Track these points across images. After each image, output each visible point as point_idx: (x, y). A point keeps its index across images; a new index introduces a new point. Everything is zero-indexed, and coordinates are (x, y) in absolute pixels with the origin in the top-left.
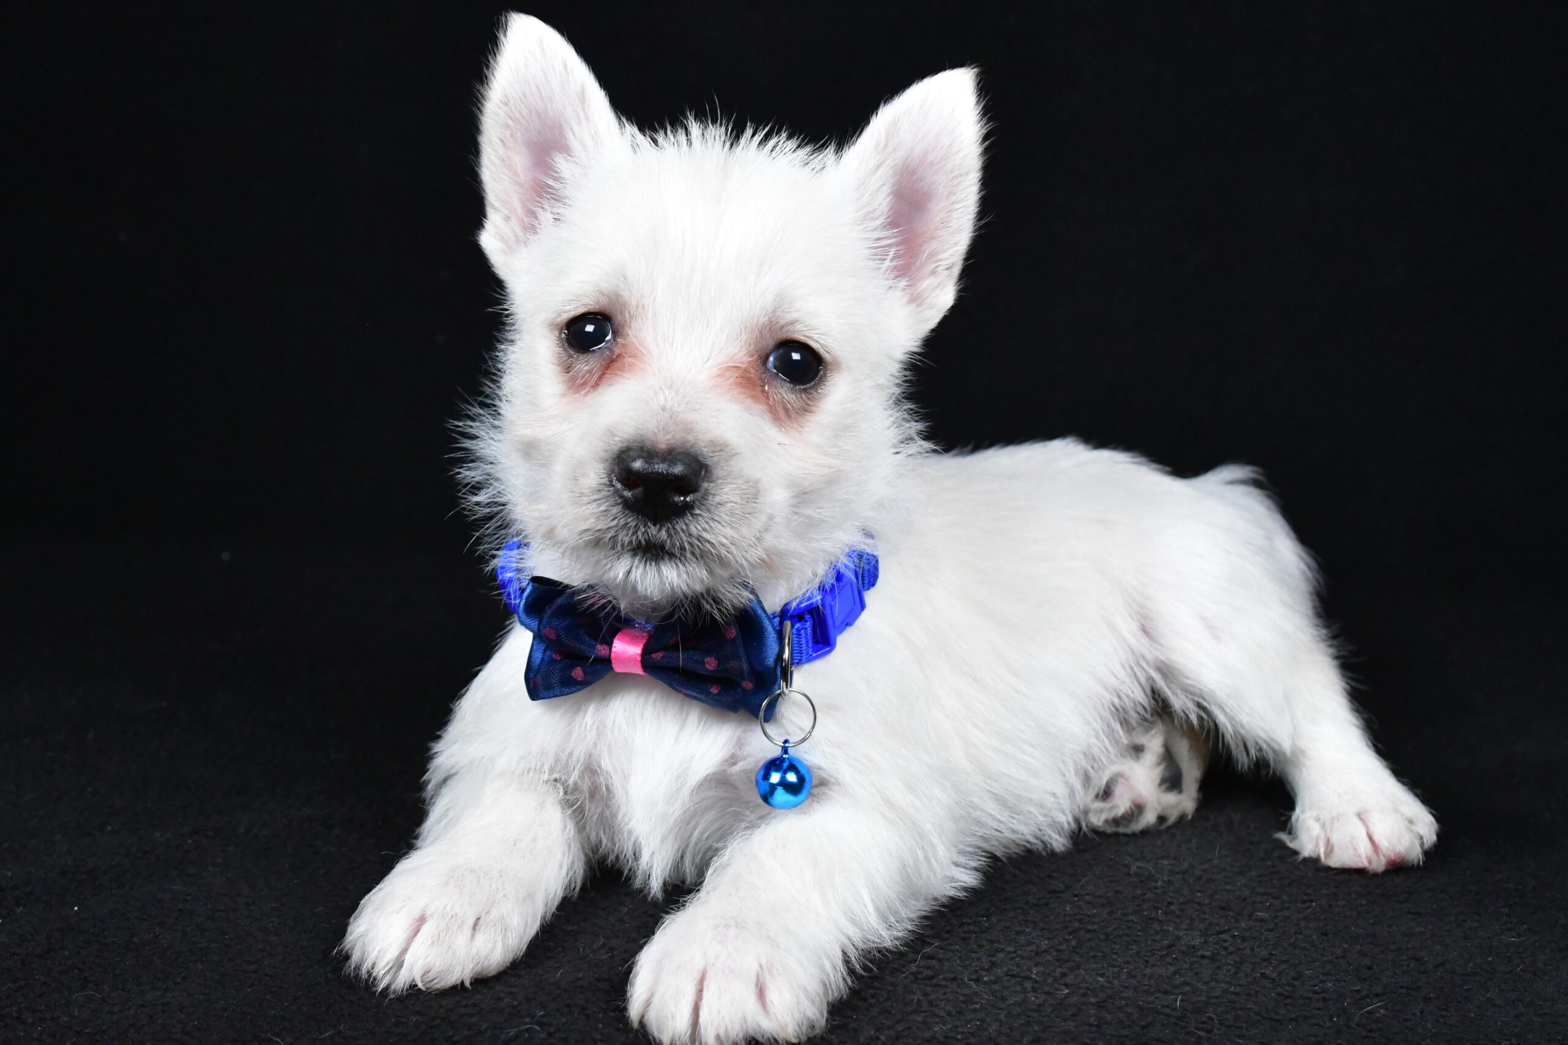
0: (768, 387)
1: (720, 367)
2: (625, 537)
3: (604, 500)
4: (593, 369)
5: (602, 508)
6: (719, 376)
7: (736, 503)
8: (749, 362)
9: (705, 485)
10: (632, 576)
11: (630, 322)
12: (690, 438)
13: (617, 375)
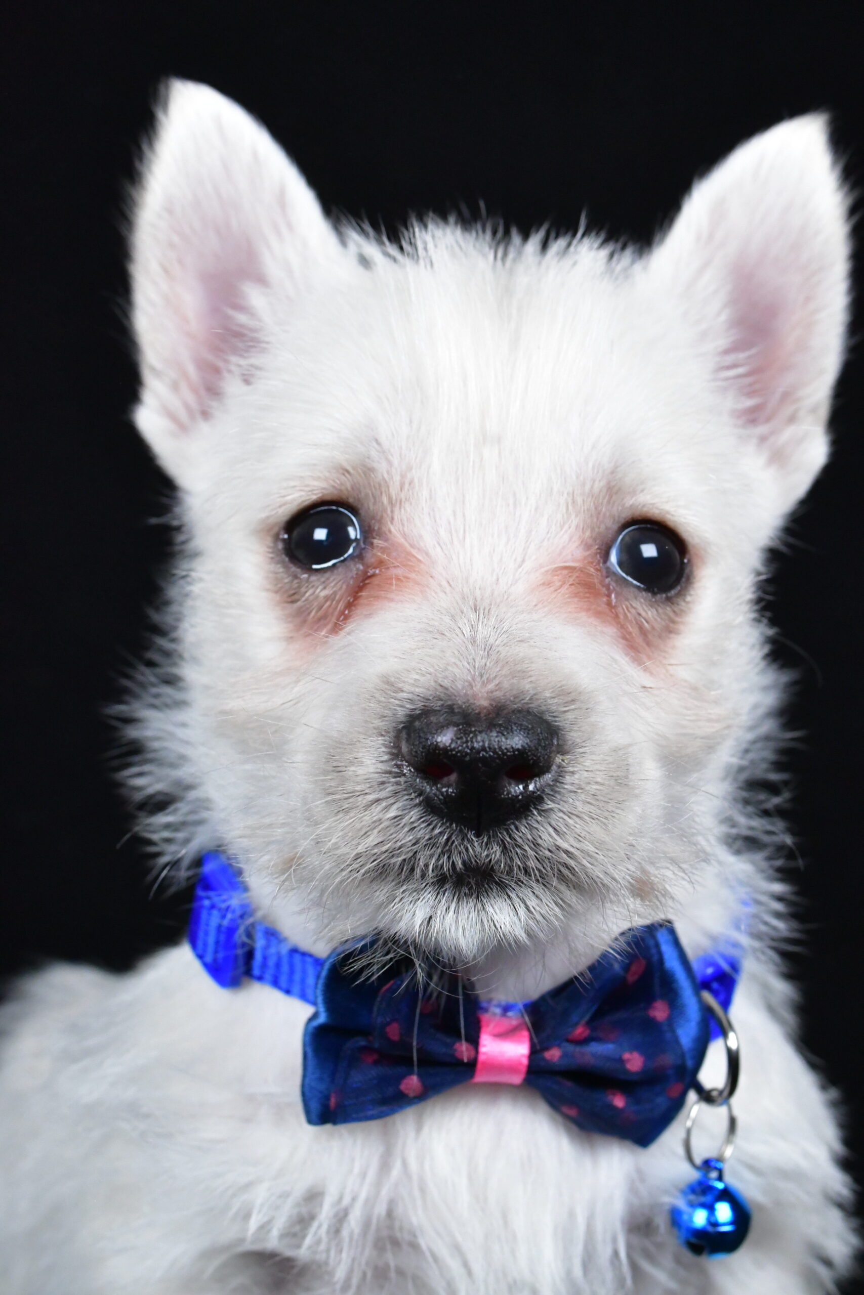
0: (616, 597)
1: (543, 570)
2: (428, 860)
3: (392, 801)
4: (335, 593)
5: (392, 813)
6: (543, 584)
7: (602, 785)
8: (585, 558)
9: (558, 759)
10: (436, 925)
11: (392, 512)
12: (527, 685)
13: (377, 597)
